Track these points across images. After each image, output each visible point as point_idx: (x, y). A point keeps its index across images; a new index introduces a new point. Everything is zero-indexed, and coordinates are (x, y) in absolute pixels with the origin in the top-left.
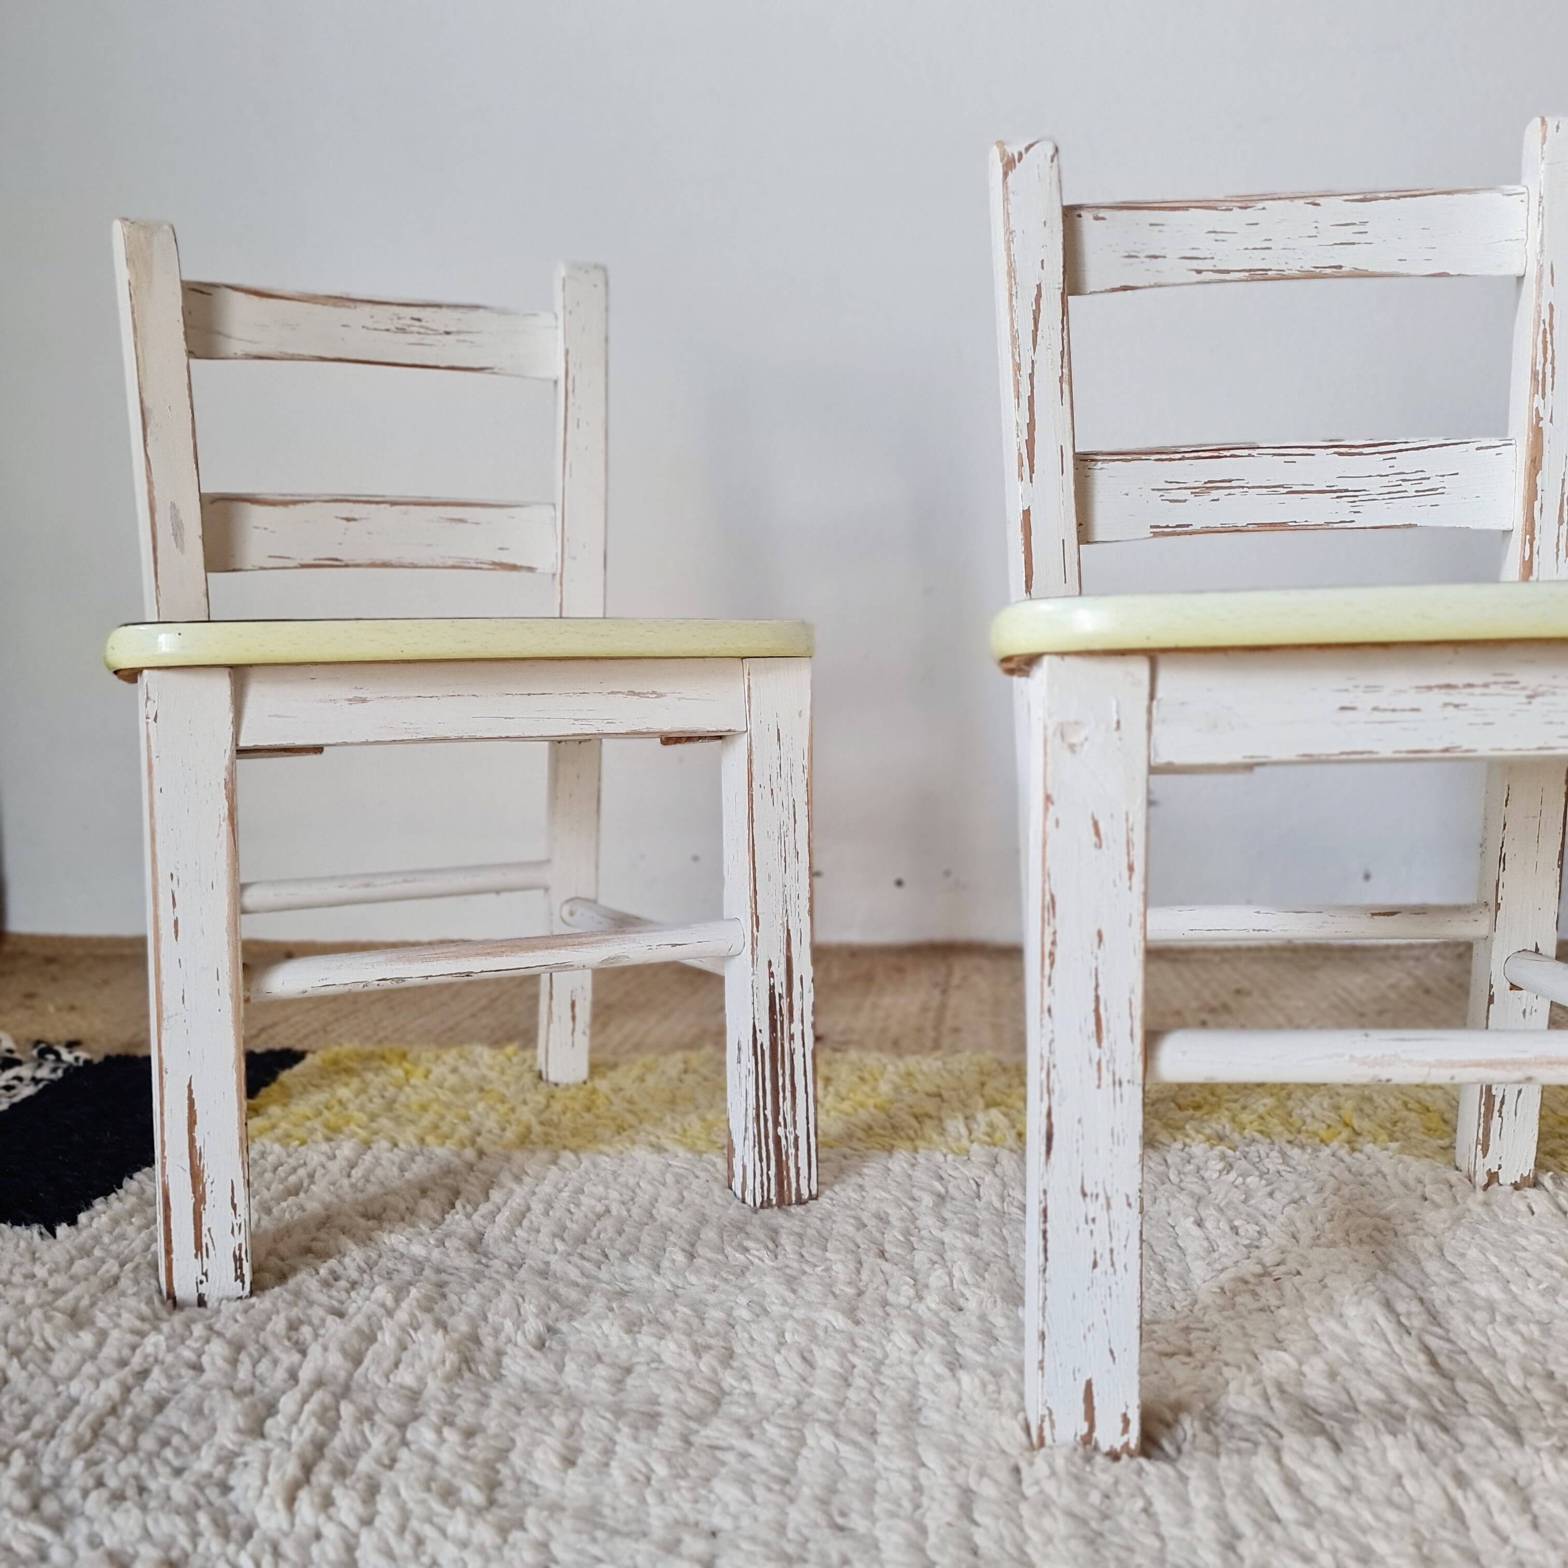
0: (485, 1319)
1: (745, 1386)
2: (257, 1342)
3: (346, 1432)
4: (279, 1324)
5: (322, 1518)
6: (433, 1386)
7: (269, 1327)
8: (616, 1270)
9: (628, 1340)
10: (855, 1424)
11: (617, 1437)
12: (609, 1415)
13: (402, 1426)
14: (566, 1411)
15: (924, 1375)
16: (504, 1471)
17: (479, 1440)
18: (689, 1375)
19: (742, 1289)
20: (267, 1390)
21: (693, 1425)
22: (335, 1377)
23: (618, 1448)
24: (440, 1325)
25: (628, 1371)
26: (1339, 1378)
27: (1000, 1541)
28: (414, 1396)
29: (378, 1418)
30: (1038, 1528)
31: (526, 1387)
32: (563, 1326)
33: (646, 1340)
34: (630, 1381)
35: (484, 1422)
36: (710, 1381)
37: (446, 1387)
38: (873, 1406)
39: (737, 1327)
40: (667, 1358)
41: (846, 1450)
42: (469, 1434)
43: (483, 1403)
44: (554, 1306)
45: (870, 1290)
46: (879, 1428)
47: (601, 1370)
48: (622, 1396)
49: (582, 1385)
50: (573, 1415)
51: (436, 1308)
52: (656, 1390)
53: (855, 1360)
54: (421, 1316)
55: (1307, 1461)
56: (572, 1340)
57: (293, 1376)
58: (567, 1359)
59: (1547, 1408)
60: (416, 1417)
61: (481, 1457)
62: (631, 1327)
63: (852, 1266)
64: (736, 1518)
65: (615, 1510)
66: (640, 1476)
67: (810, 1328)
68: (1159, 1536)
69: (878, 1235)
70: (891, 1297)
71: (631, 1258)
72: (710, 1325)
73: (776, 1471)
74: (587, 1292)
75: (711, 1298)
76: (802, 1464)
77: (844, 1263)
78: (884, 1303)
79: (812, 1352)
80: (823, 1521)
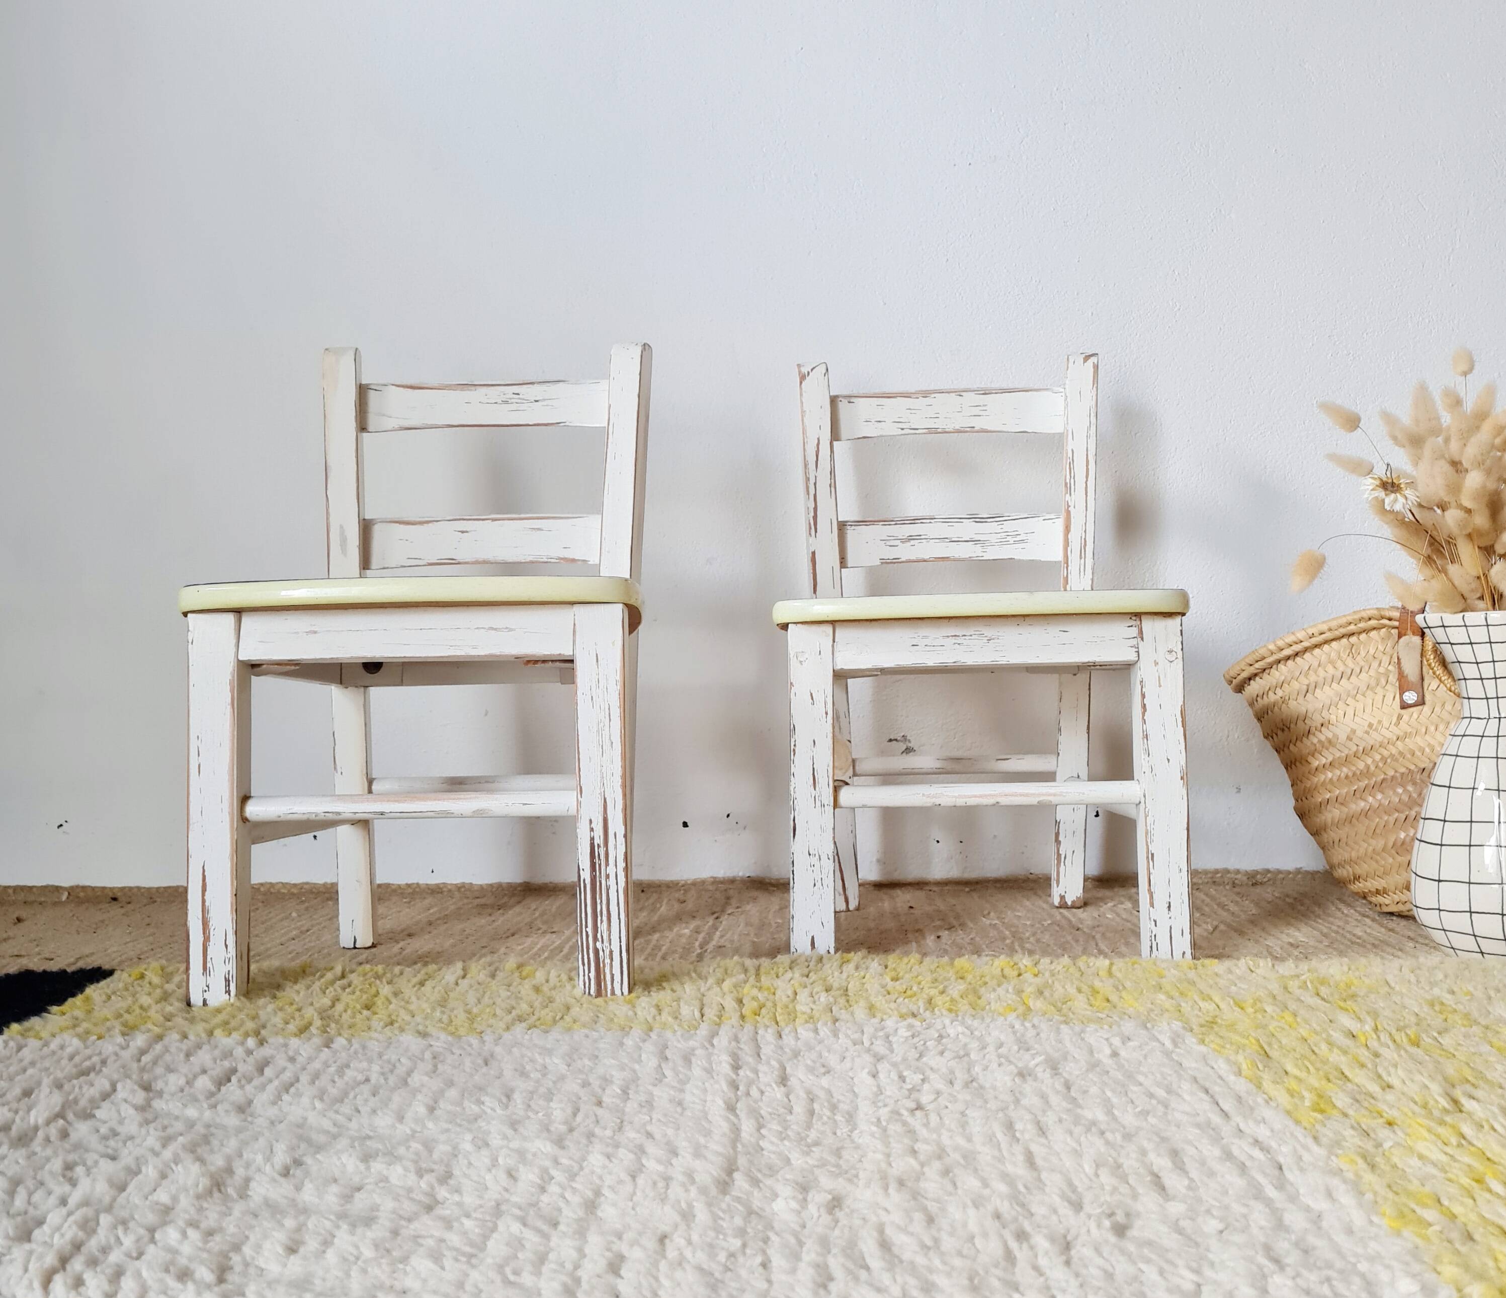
0: (240, 1156)
1: (456, 1198)
2: (35, 1178)
3: (102, 1235)
4: (57, 1165)
6: (185, 1203)
7: (47, 1167)
8: (364, 1121)
9: (362, 1167)
10: (542, 1217)
11: (337, 1233)
12: (332, 1217)
13: (152, 1231)
14: (296, 1217)
15: (609, 1180)
16: (236, 1259)
17: (218, 1238)
18: (410, 1190)
19: (470, 1131)
20: (38, 1212)
21: (403, 1223)
22: (100, 1201)
23: (336, 1240)
24: (201, 1160)
25: (359, 1189)
26: (951, 1174)
27: (639, 1288)
28: (166, 1210)
29: (132, 1225)
30: (671, 1278)
31: (268, 1203)
32: (308, 1160)
33: (378, 1166)
34: (357, 1195)
35: (224, 1225)
36: (426, 1194)
37: (196, 1203)
38: (562, 1204)
39: (460, 1156)
40: (394, 1180)
41: (528, 1233)
42: (210, 1233)
43: (227, 1213)
44: (303, 1146)
45: (581, 1127)
46: (561, 1219)
47: (334, 1189)
48: (348, 1206)
49: (317, 1201)
50: (302, 1218)
51: (199, 1150)
52: (378, 1201)
53: (554, 1172)
54: (182, 1155)
55: (904, 1230)
56: (314, 1169)
57: (63, 1202)
58: (307, 1182)
59: (1107, 1188)
60: (164, 1223)
61: (217, 1249)
62: (367, 1158)
63: (569, 1111)
64: (425, 1281)
65: (324, 1280)
66: (352, 1259)
67: (521, 1154)
68: (769, 1282)
69: (600, 1091)
70: (597, 1131)
71: (379, 1112)
72: (436, 1156)
73: (468, 1249)
74: (335, 1137)
75: (443, 1137)
76: (491, 1244)
77: (563, 1109)
78: (590, 1136)
79: (517, 1170)
80: (498, 1279)
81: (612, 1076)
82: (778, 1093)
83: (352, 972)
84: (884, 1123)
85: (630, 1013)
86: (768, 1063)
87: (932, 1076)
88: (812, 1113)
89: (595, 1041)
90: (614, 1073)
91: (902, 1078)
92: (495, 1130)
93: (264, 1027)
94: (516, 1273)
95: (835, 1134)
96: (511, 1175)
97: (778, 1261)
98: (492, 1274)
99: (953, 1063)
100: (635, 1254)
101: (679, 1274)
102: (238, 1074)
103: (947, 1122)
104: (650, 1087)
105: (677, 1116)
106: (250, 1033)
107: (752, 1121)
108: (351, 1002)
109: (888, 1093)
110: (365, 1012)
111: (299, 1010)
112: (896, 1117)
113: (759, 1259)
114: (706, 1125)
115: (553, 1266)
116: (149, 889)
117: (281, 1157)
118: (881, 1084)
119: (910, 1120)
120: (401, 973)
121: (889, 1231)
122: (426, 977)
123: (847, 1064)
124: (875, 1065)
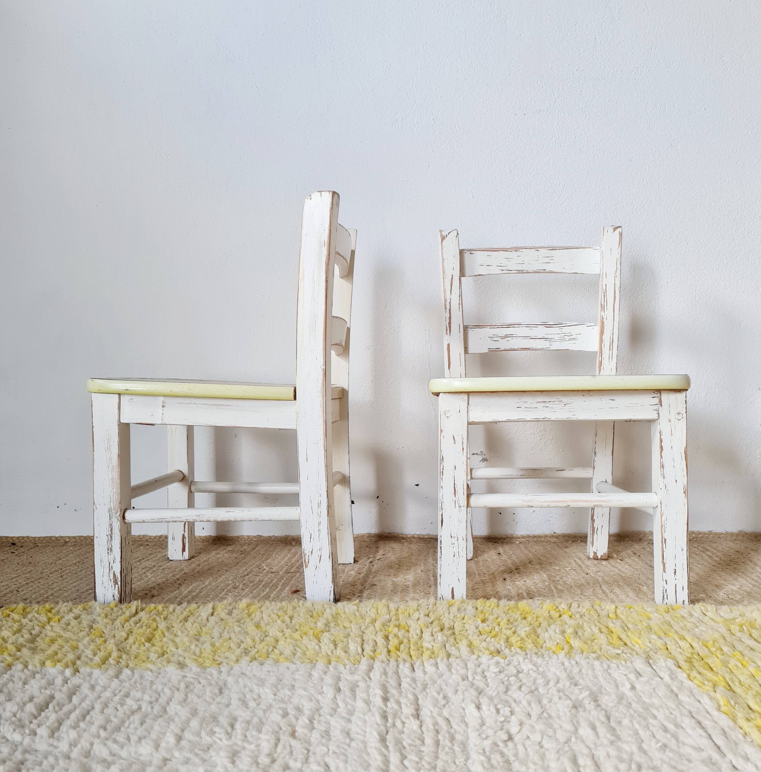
45: (280, 759)
63: (273, 742)
69: (294, 721)
81: (303, 706)
82: (415, 725)
84: (488, 754)
86: (407, 696)
87: (517, 709)
88: (438, 743)
91: (497, 711)
93: (79, 658)
95: (455, 763)
99: (529, 697)
103: (531, 754)
104: (328, 718)
107: (398, 752)
108: (139, 636)
109: (489, 725)
110: (147, 644)
111: (105, 642)
112: (496, 748)
114: (367, 758)
118: (484, 716)
119: (505, 750)
120: (174, 611)
122: (189, 614)
123: (460, 697)
124: (478, 698)
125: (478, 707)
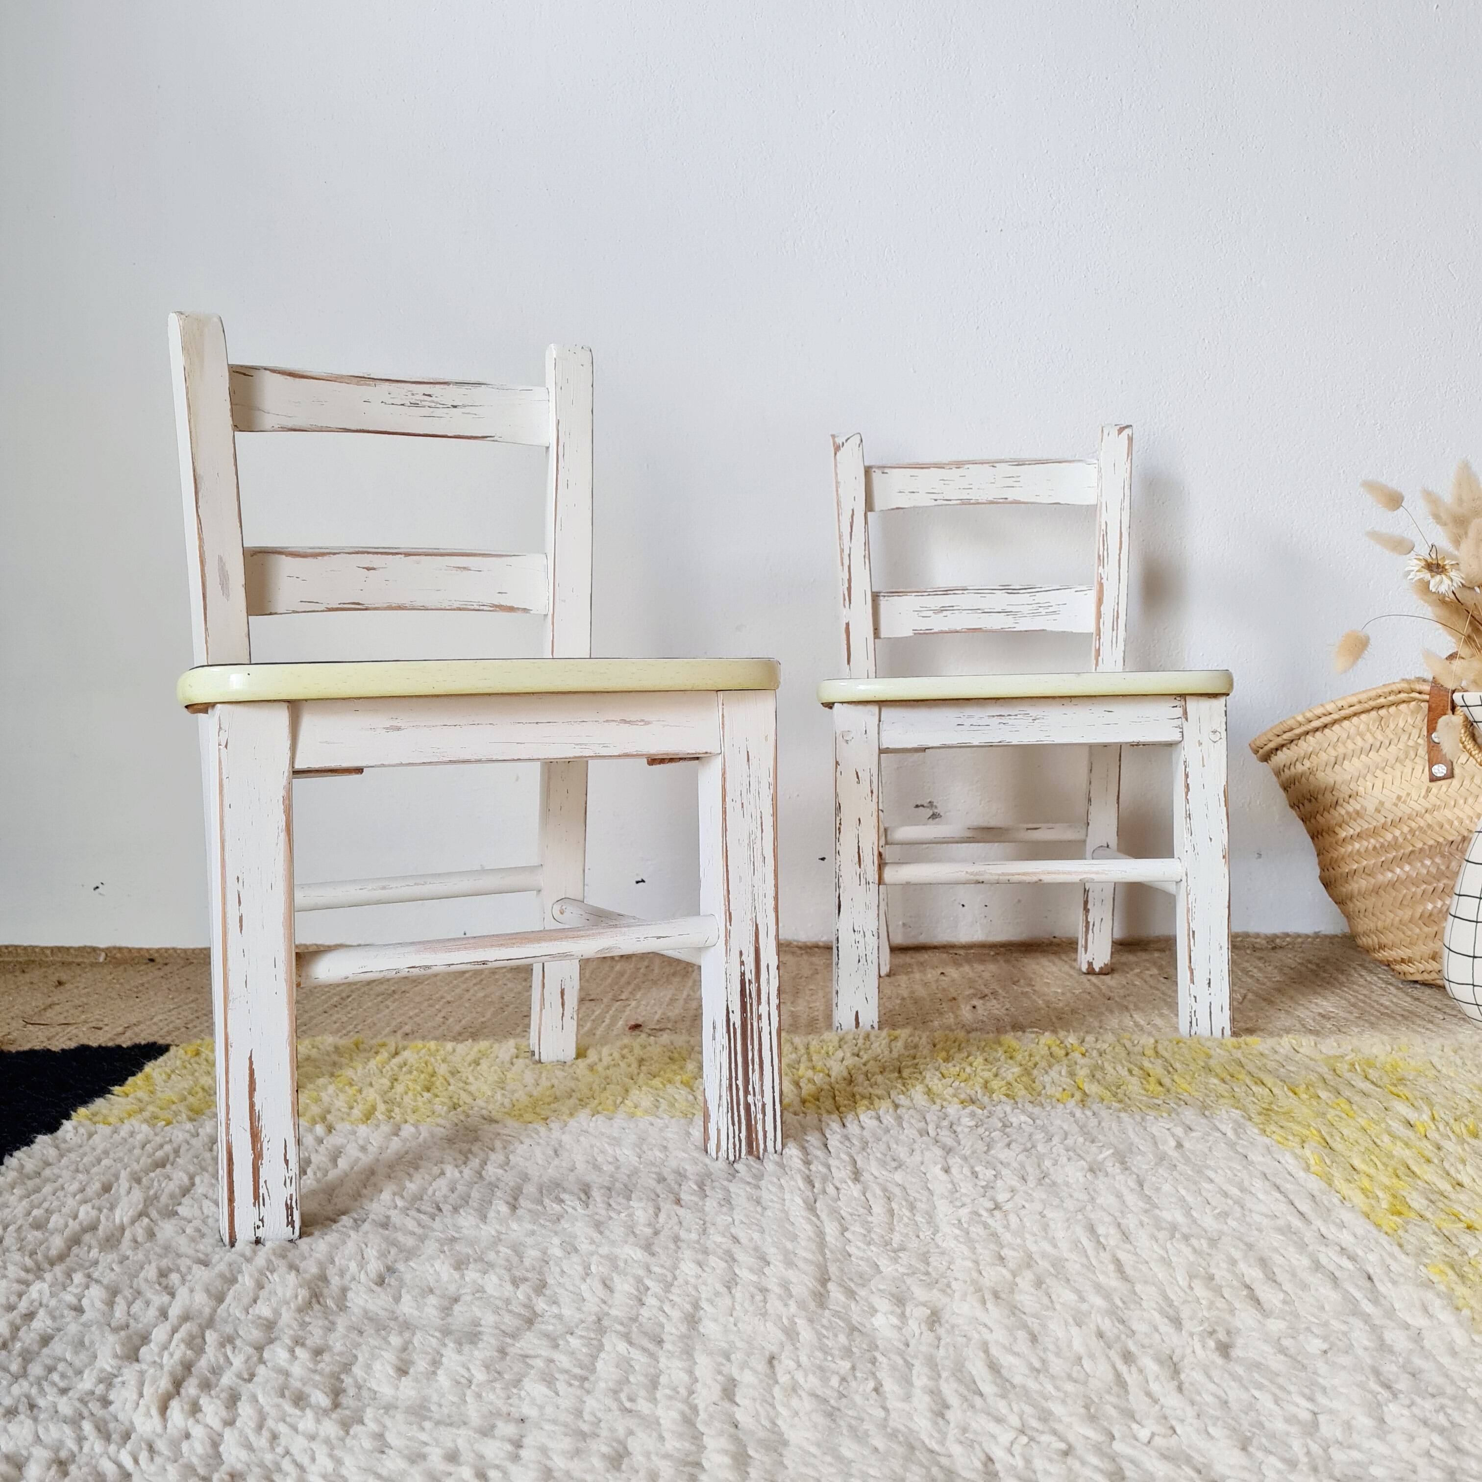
0: (333, 1262)
1: (555, 1309)
2: (131, 1287)
3: (211, 1353)
4: (151, 1272)
5: (191, 1421)
6: (287, 1317)
7: (142, 1275)
8: (448, 1221)
9: (456, 1275)
10: (645, 1334)
11: (444, 1352)
12: (437, 1334)
13: (260, 1349)
14: (401, 1333)
15: (705, 1293)
16: (348, 1381)
17: (326, 1357)
18: (508, 1301)
19: (556, 1233)
20: (140, 1326)
21: (508, 1340)
22: (201, 1312)
23: (444, 1360)
24: (293, 1267)
25: (456, 1300)
26: (1044, 1286)
27: (756, 1416)
28: (269, 1326)
29: (238, 1342)
30: (787, 1406)
31: (368, 1316)
32: (401, 1266)
33: (471, 1275)
34: (457, 1308)
35: (331, 1343)
36: (525, 1306)
37: (298, 1316)
38: (663, 1319)
39: (551, 1263)
40: (490, 1290)
41: (636, 1354)
42: (318, 1352)
43: (331, 1328)
44: (394, 1251)
45: (666, 1230)
46: (665, 1337)
47: (432, 1300)
48: (450, 1320)
49: (416, 1313)
50: (407, 1335)
51: (290, 1255)
52: (479, 1314)
53: (648, 1282)
54: (276, 1261)
55: (1010, 1350)
56: (408, 1277)
57: (164, 1314)
58: (403, 1291)
59: (1204, 1302)
60: (271, 1341)
61: (328, 1370)
62: (460, 1265)
63: (651, 1211)
64: (541, 1408)
65: (440, 1406)
66: (463, 1381)
67: (613, 1261)
68: (885, 1409)
69: (676, 1187)
70: (683, 1234)
71: (461, 1211)
72: (527, 1262)
73: (577, 1371)
74: (422, 1239)
75: (530, 1241)
76: (599, 1365)
77: (645, 1209)
78: (676, 1239)
79: (612, 1279)
80: (614, 1406)
81: (686, 1170)
82: (855, 1190)
83: (405, 1048)
84: (965, 1225)
85: (691, 1097)
86: (838, 1158)
87: (1005, 1172)
88: (891, 1213)
89: (661, 1130)
90: (687, 1167)
91: (975, 1174)
92: (581, 1230)
93: (329, 1112)
94: (631, 1400)
95: (918, 1237)
96: (607, 1286)
97: (890, 1386)
98: (609, 1402)
99: (1022, 1157)
100: (747, 1378)
101: (795, 1402)
102: (313, 1166)
103: (1028, 1224)
104: (725, 1183)
105: (758, 1216)
106: (318, 1119)
107: (836, 1224)
108: (410, 1083)
109: (963, 1190)
110: (425, 1094)
111: (360, 1091)
112: (976, 1218)
113: (871, 1384)
114: (791, 1228)
115: (668, 1392)
116: (185, 951)
117: (374, 1266)
118: (955, 1181)
119: (990, 1221)
120: (454, 1051)
121: (994, 1351)
122: (479, 1055)
123: (917, 1157)
124: (945, 1158)
125: (947, 1170)
